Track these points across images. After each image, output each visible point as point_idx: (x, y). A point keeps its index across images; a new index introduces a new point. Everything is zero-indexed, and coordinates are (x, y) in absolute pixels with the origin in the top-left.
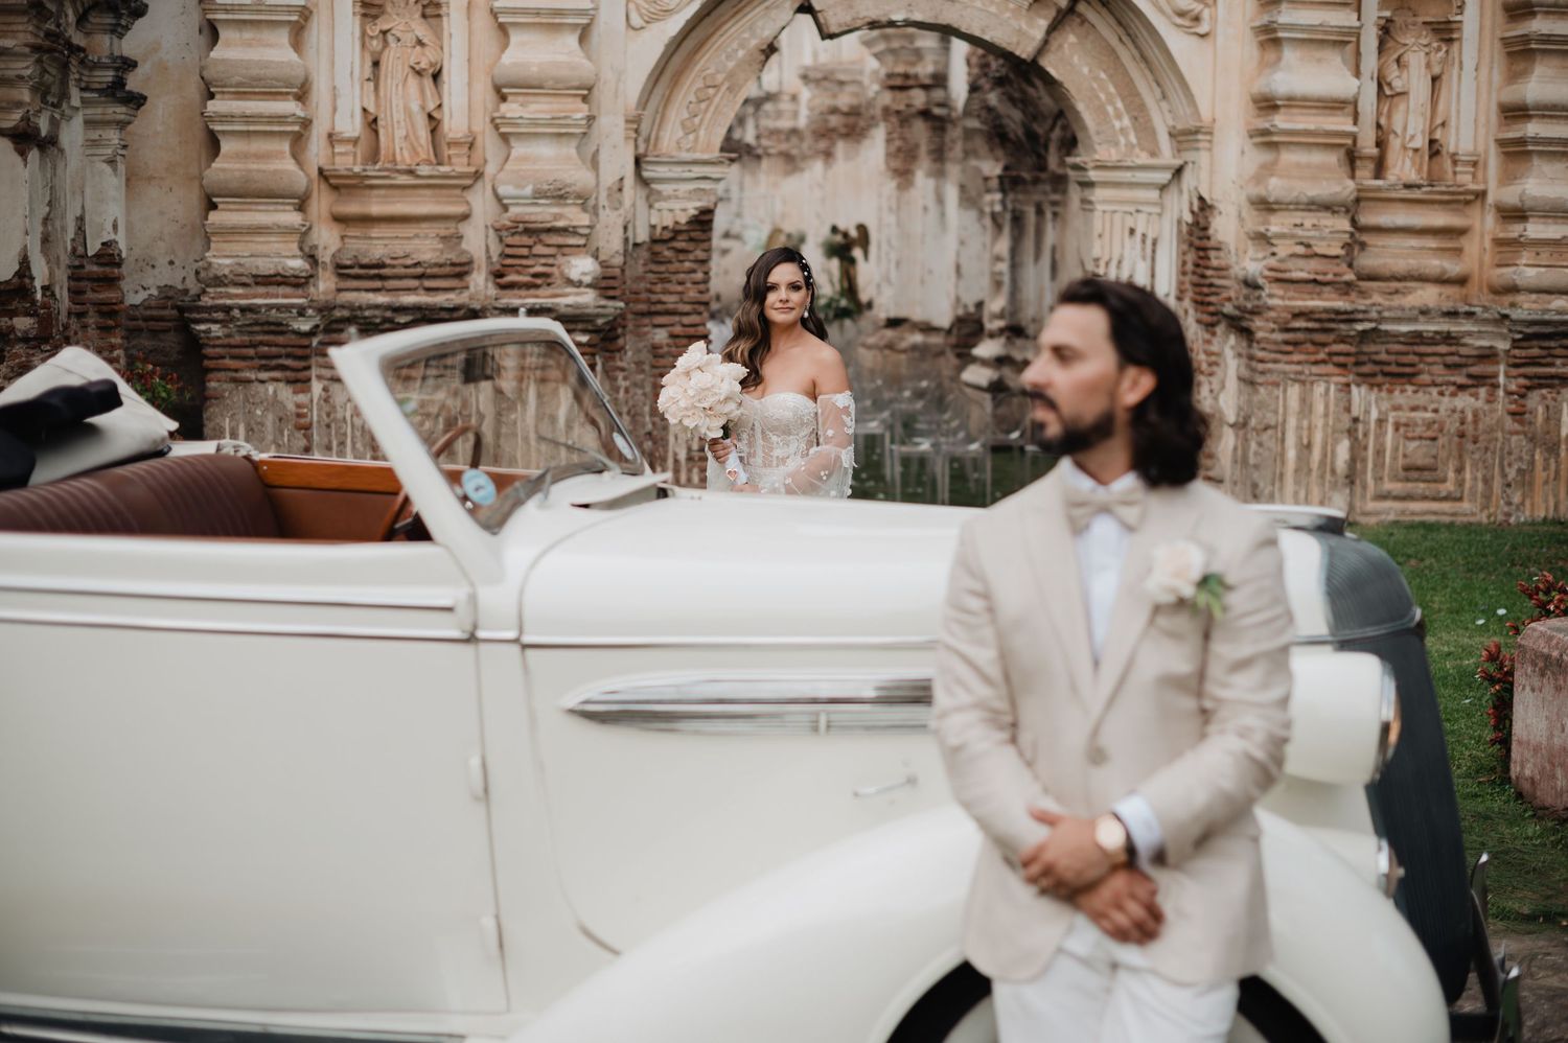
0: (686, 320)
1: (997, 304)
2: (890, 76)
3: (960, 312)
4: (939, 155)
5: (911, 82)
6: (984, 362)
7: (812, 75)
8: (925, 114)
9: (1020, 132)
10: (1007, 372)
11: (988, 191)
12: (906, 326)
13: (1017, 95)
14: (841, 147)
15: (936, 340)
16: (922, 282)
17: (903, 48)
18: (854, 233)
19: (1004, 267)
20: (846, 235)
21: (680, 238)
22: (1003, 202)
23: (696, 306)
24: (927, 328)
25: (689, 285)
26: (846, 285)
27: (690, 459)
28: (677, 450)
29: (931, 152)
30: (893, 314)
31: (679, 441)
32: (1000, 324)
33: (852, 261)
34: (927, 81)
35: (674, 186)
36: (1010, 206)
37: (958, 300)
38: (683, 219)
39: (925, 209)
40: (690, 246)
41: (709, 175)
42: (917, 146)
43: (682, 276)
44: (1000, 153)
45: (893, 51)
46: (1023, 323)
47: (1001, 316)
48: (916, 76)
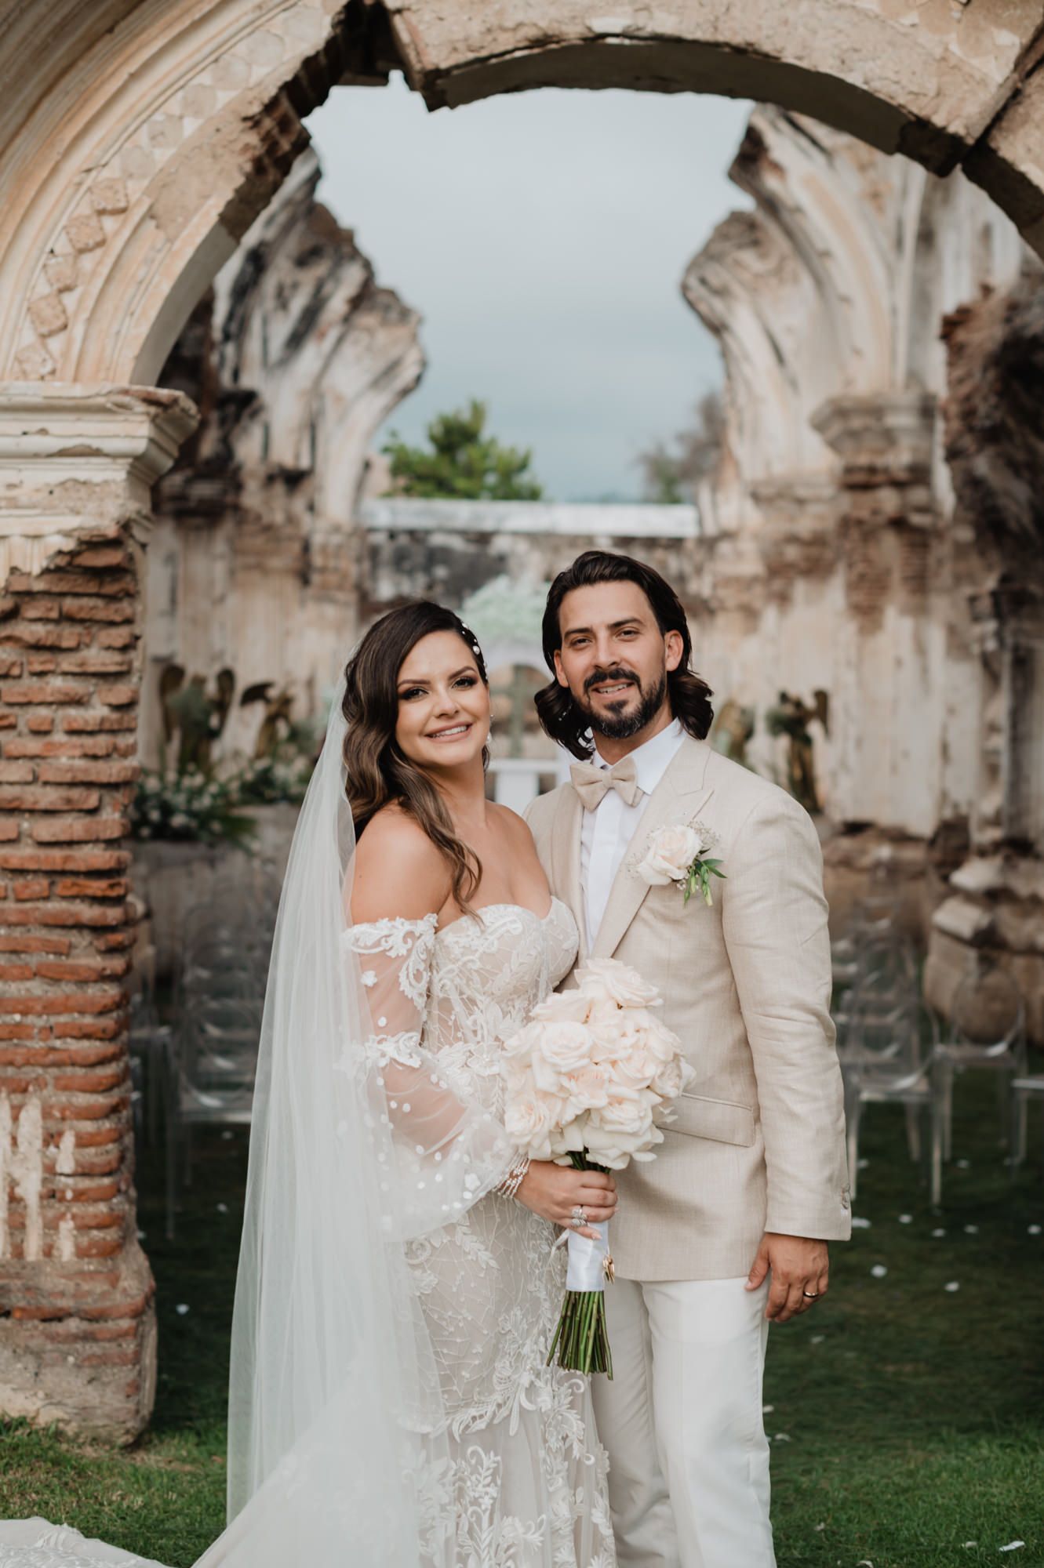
0: (46, 829)
1: (992, 802)
2: (849, 470)
3: (948, 814)
4: (920, 583)
5: (879, 478)
6: (969, 897)
7: (765, 491)
8: (899, 524)
9: (1027, 519)
10: (1005, 914)
11: (976, 618)
12: (870, 833)
13: (1020, 456)
14: (801, 588)
15: (913, 854)
16: (894, 769)
17: (867, 429)
18: (810, 702)
19: (1000, 741)
20: (798, 704)
21: (31, 613)
22: (999, 635)
23: (76, 793)
24: (900, 837)
25: (59, 737)
26: (798, 773)
27: (51, 1195)
28: (17, 1173)
29: (906, 579)
30: (853, 814)
31: (23, 1147)
32: (994, 834)
33: (807, 741)
34: (902, 476)
35: (11, 476)
36: (1009, 640)
37: (944, 796)
38: (35, 561)
39: (899, 663)
40: (69, 635)
41: (95, 444)
42: (888, 572)
43: (44, 712)
44: (994, 556)
45: (853, 435)
46: (1032, 835)
47: (995, 821)
48: (886, 470)
